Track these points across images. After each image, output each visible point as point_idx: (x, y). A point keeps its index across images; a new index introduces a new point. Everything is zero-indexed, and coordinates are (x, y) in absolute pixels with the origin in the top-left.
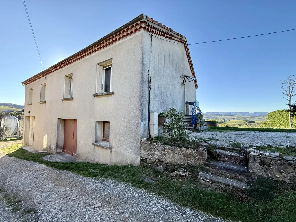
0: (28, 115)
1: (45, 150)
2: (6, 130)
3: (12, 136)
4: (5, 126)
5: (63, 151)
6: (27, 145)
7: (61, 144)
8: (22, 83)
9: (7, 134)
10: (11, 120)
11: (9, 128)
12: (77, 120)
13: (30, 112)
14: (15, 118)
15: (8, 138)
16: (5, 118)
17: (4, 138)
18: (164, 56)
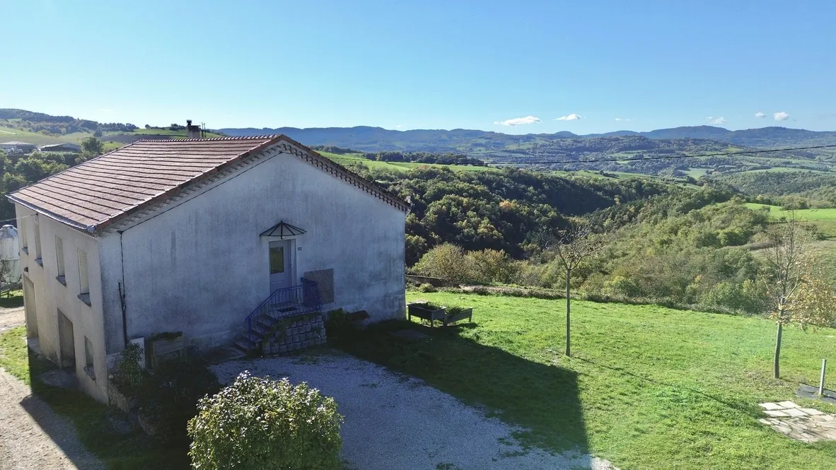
1: (51, 357)
13: (27, 270)
18: (173, 234)
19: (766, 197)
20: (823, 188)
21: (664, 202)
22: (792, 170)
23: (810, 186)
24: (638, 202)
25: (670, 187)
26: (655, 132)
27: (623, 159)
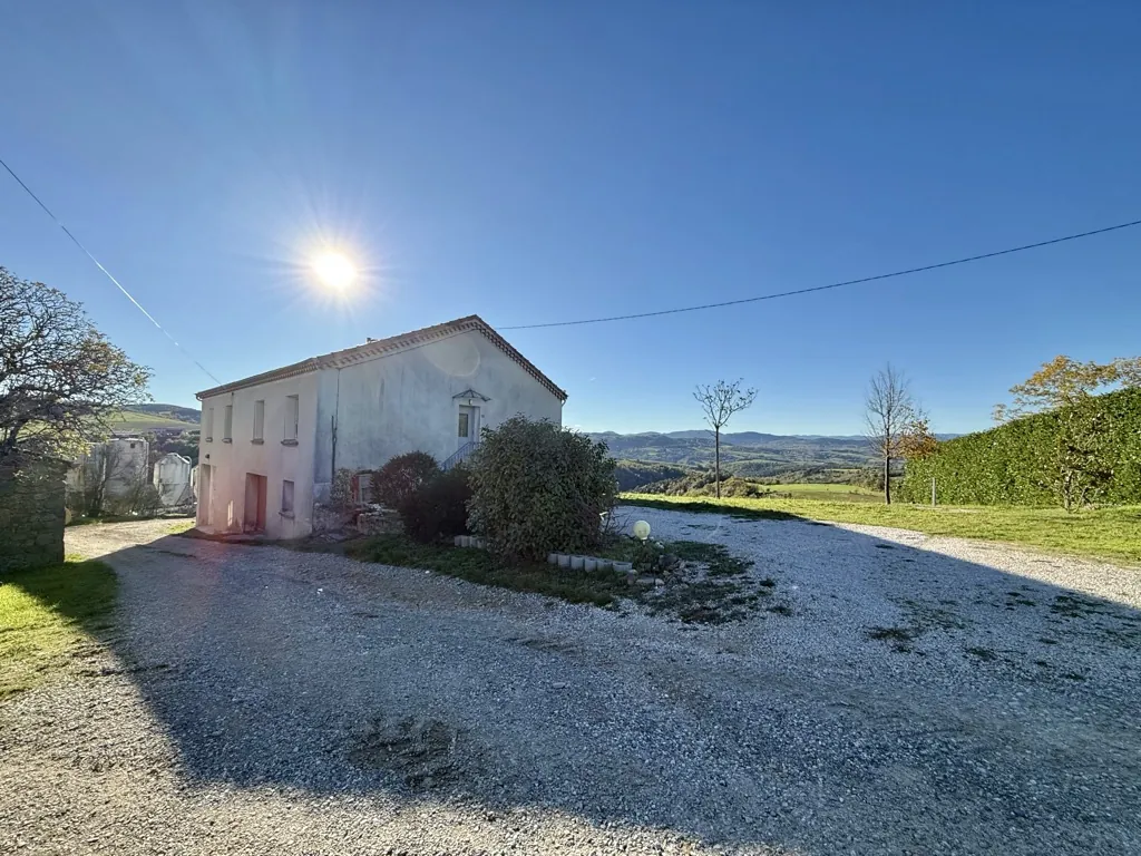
0: (206, 461)
1: (229, 529)
2: (165, 491)
3: (177, 508)
4: (160, 481)
5: (256, 529)
6: (203, 522)
7: (253, 517)
8: (197, 395)
9: (165, 503)
10: (174, 465)
11: (171, 487)
12: (265, 478)
13: (208, 457)
14: (183, 462)
15: (169, 512)
16: (163, 462)
17: (160, 511)
18: (383, 380)
19: (751, 479)
20: (787, 474)
21: (684, 481)
22: (764, 461)
23: (779, 472)
24: (666, 481)
25: (687, 471)
26: (672, 434)
27: (653, 452)
